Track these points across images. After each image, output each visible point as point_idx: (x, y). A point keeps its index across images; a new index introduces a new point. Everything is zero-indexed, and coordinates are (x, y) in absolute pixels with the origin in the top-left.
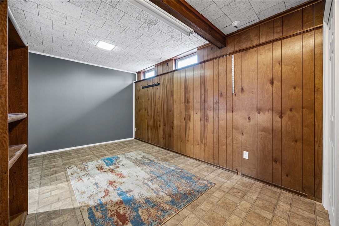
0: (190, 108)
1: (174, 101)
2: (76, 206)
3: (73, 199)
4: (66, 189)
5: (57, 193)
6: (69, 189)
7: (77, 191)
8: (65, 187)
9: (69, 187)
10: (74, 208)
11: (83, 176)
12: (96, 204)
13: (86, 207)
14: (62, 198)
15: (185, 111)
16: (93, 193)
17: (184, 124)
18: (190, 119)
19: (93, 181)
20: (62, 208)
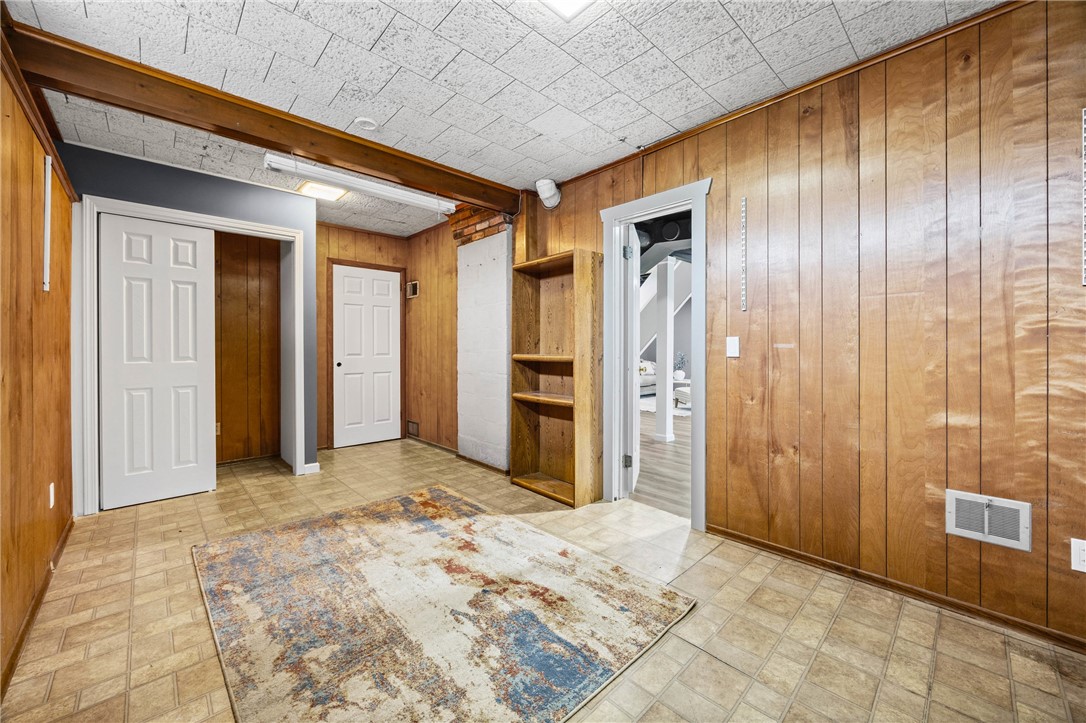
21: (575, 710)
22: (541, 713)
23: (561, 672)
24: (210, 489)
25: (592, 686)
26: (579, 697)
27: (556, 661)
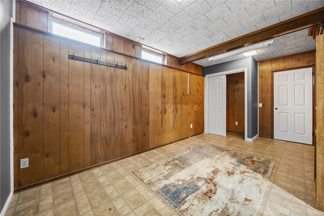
0: (166, 103)
1: (150, 94)
2: (271, 183)
3: (270, 189)
4: (270, 203)
5: (283, 208)
6: (266, 201)
7: (262, 191)
8: (270, 207)
9: (266, 204)
10: (273, 183)
11: (238, 203)
12: (257, 173)
13: (265, 177)
14: (279, 198)
15: (162, 105)
16: (252, 179)
17: (160, 117)
18: (165, 112)
19: (238, 187)
20: (282, 190)
21: (162, 198)
22: (161, 191)
23: (175, 196)
24: (225, 136)
25: (170, 203)
26: (167, 199)
27: (178, 195)
